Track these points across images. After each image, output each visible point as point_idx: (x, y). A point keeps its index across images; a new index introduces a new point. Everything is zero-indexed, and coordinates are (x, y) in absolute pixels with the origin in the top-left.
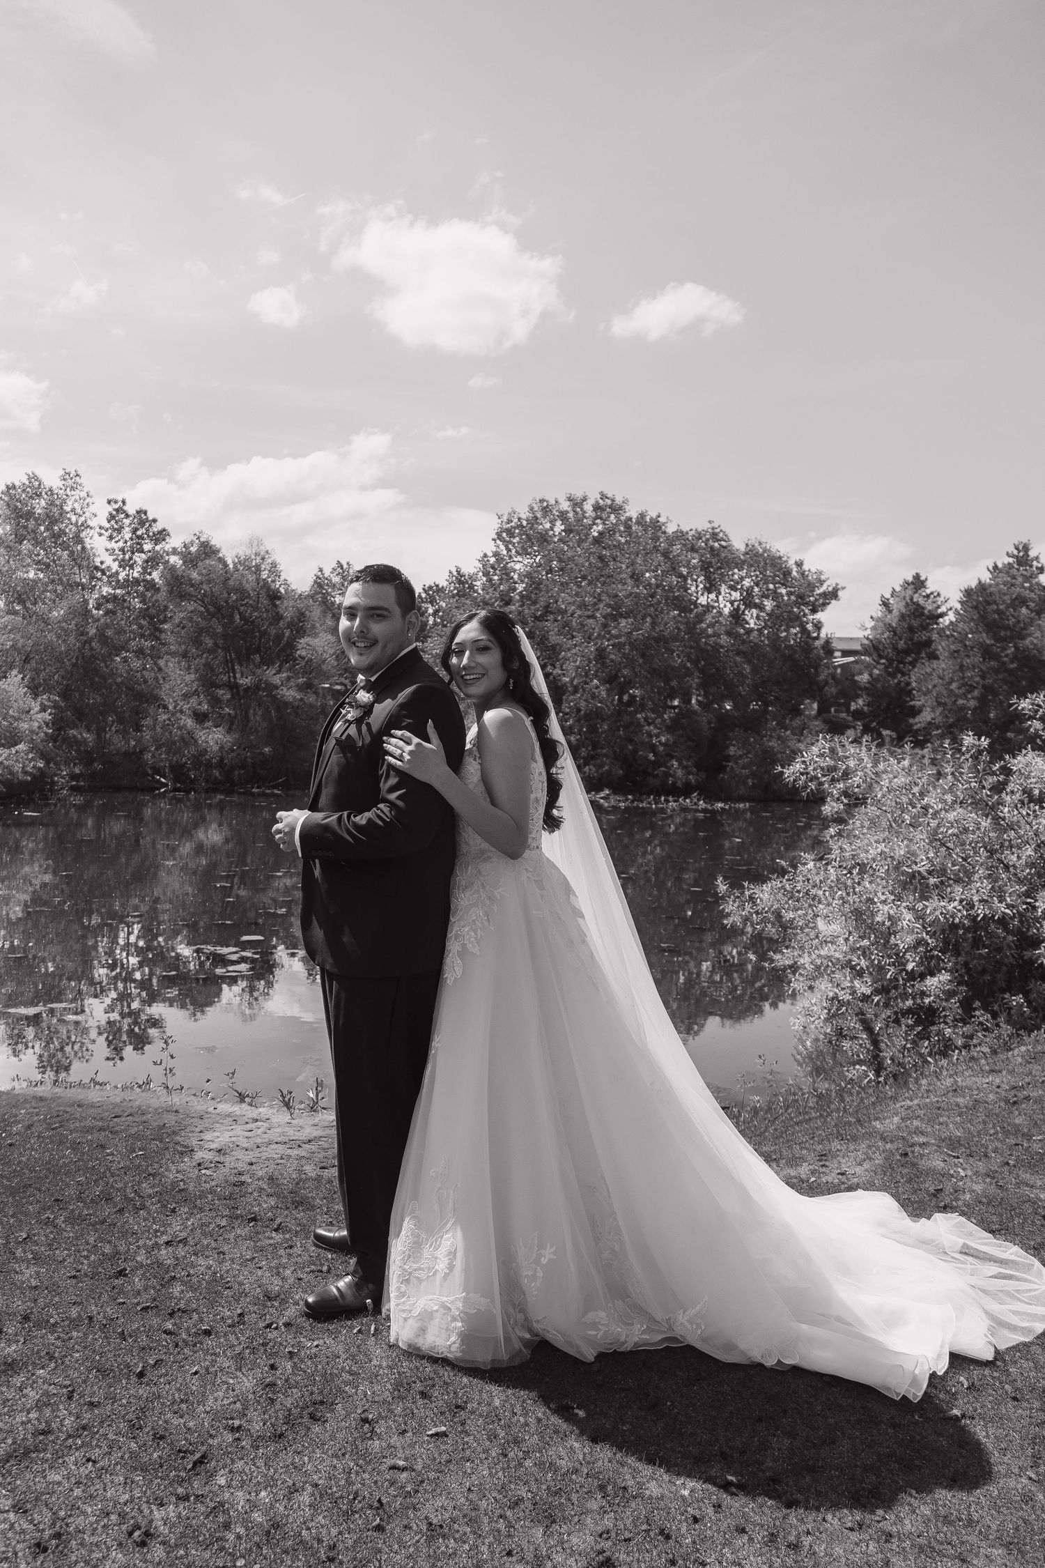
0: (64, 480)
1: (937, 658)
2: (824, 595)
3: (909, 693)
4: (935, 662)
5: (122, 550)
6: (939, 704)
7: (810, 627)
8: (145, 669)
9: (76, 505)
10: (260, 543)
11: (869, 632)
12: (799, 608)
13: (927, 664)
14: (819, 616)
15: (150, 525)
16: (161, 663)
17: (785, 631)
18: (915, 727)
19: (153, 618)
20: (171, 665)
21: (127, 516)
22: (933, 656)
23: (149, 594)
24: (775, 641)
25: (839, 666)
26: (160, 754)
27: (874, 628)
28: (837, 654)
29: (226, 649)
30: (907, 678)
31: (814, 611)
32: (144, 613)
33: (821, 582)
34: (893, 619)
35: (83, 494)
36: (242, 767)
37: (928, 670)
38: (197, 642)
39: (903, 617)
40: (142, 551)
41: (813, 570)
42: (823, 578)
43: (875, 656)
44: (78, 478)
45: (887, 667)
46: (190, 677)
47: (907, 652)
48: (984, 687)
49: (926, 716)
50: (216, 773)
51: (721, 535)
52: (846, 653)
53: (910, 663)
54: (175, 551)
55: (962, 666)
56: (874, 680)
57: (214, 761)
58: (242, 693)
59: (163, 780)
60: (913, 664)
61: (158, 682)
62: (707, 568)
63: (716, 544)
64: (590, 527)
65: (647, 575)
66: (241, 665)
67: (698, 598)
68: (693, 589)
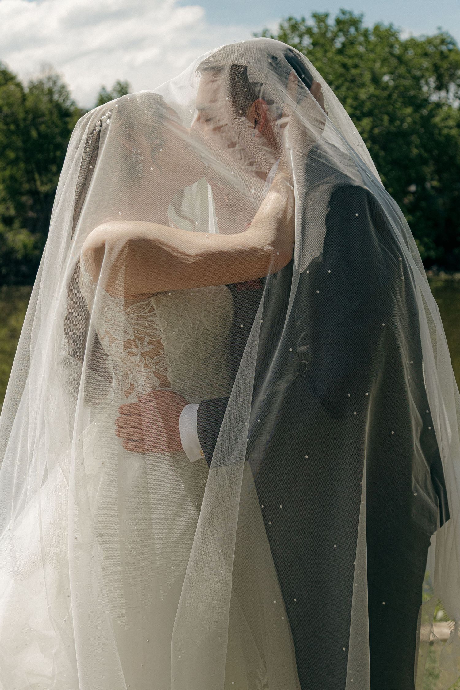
62: (436, 68)
63: (444, 48)
64: (333, 40)
65: (386, 78)
66: (40, 174)
67: (430, 96)
68: (426, 88)
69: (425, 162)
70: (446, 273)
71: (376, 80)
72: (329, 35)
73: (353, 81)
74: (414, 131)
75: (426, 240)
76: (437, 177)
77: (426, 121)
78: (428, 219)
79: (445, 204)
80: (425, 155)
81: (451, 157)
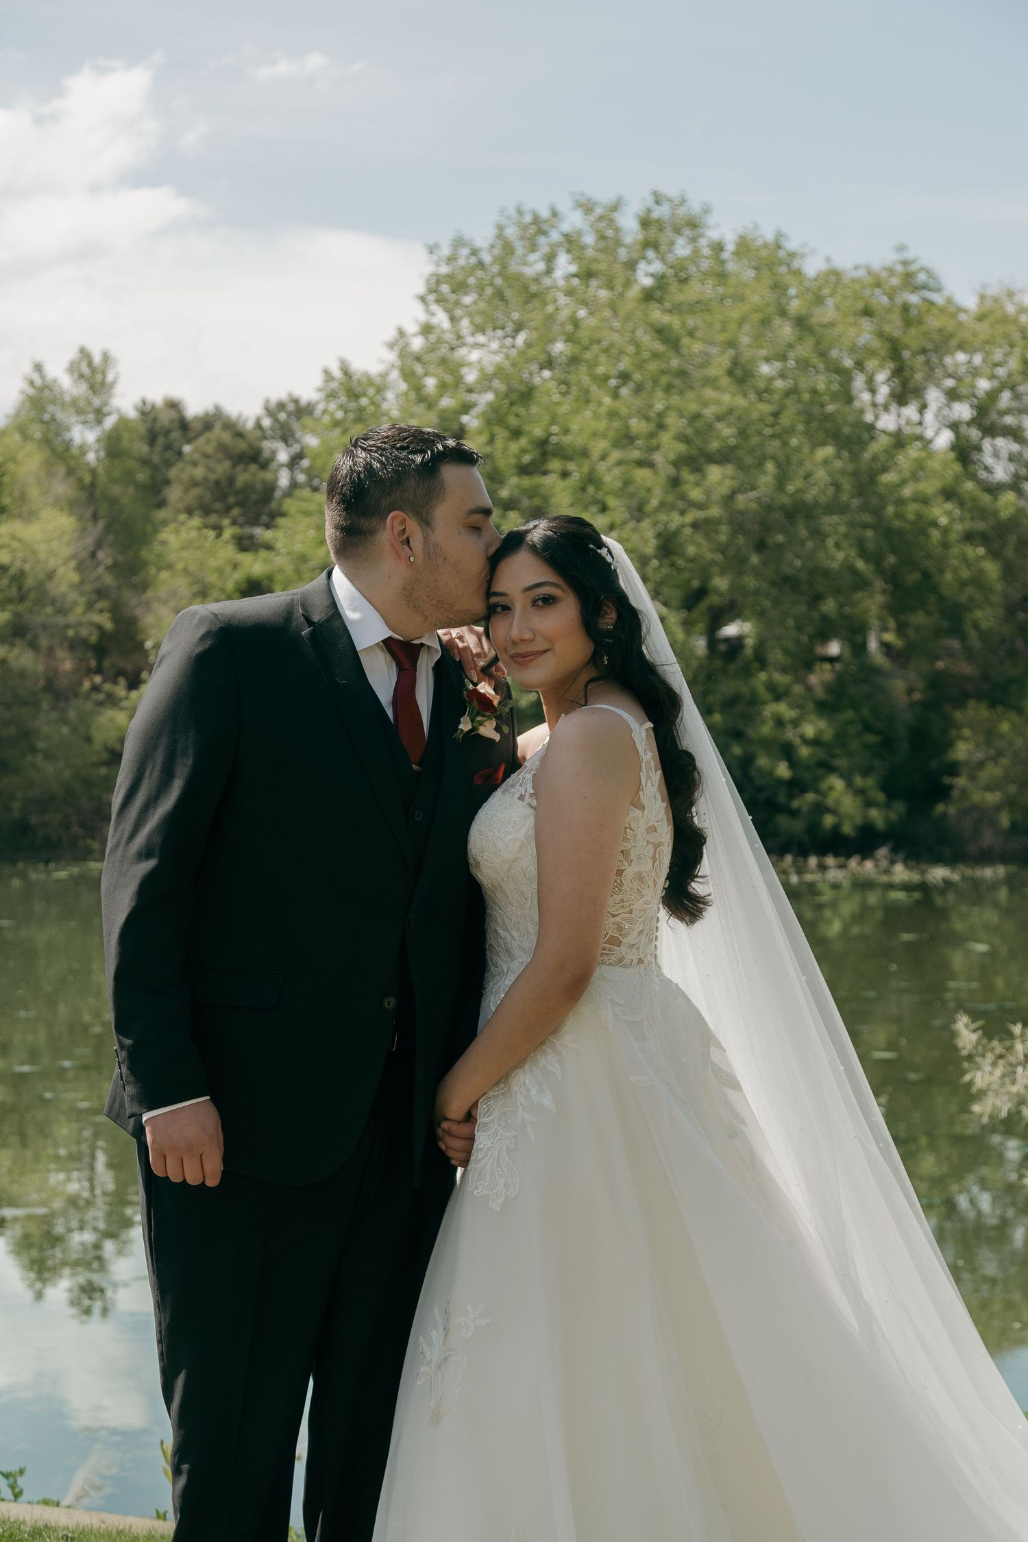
51: (922, 277)
62: (894, 351)
63: (914, 299)
64: (631, 265)
65: (765, 369)
67: (877, 417)
68: (866, 396)
69: (861, 583)
70: (907, 867)
71: (741, 374)
72: (623, 254)
73: (682, 373)
74: (836, 507)
75: (859, 781)
76: (892, 624)
77: (865, 481)
78: (867, 728)
79: (910, 692)
80: (860, 565)
81: (926, 575)
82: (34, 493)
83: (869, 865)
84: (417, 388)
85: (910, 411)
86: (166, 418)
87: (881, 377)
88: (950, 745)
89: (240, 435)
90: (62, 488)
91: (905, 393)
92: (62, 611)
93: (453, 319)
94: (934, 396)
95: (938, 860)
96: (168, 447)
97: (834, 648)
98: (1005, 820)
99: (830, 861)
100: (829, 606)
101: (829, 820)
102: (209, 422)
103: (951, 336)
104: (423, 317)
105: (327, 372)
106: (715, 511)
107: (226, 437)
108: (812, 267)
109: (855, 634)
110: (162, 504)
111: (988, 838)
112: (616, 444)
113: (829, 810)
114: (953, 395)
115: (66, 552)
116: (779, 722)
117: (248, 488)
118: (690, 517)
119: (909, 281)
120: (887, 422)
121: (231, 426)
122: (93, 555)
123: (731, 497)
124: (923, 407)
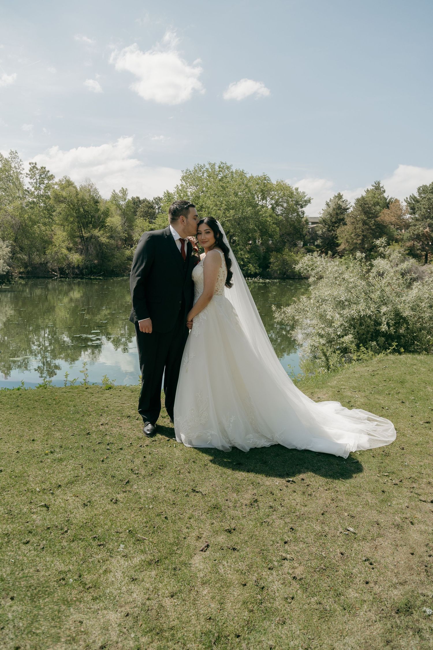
0: (11, 154)
1: (346, 225)
2: (306, 201)
3: (337, 238)
4: (345, 226)
5: (36, 183)
6: (347, 242)
7: (300, 213)
8: (46, 230)
9: (16, 165)
10: (90, 181)
11: (322, 215)
12: (296, 206)
13: (343, 227)
14: (304, 209)
15: (47, 173)
16: (53, 228)
17: (291, 215)
18: (338, 251)
19: (49, 211)
20: (56, 229)
21: (37, 169)
22: (345, 224)
23: (47, 201)
24: (287, 218)
25: (311, 228)
26: (54, 264)
27: (323, 214)
28: (310, 223)
29: (78, 222)
30: (335, 232)
31: (302, 207)
32: (46, 208)
33: (305, 196)
34: (330, 210)
35: (19, 160)
36: (87, 268)
37: (343, 229)
38: (66, 219)
39: (334, 209)
40: (44, 184)
41: (302, 192)
42: (305, 194)
43: (324, 224)
44: (16, 154)
45: (328, 228)
46: (65, 234)
47: (335, 223)
48: (363, 235)
49: (342, 247)
50: (76, 271)
51: (267, 178)
52: (313, 223)
53: (337, 227)
54: (56, 183)
55: (355, 228)
56: (323, 233)
57: (75, 266)
58: (85, 240)
59: (55, 274)
60: (338, 227)
61: (51, 235)
62: (262, 191)
63: (266, 182)
64: (217, 175)
65: (240, 194)
66: (84, 228)
67: (259, 202)
68: (257, 199)
69: (255, 231)
70: (262, 280)
71: (236, 194)
72: (216, 173)
73: (226, 194)
74: (251, 218)
75: (254, 265)
76: (260, 238)
77: (257, 213)
78: (256, 256)
79: (263, 250)
80: (255, 228)
81: (266, 230)
82: (114, 213)
83: (256, 279)
84: (180, 196)
85: (264, 202)
86: (136, 200)
87: (259, 195)
88: (270, 259)
89: (150, 203)
90: (119, 212)
91: (264, 198)
92: (119, 234)
93: (186, 183)
94: (268, 199)
95: (267, 279)
96: (137, 205)
97: (251, 242)
98: (279, 272)
99: (249, 278)
100: (250, 235)
101: (249, 271)
102: (144, 201)
103: (272, 189)
104: (181, 183)
105: (164, 192)
106: (231, 218)
107: (147, 204)
108: (248, 176)
109: (254, 240)
110: (136, 215)
111: (276, 275)
112: (215, 206)
113: (249, 270)
114: (272, 199)
115: (120, 223)
116: (241, 255)
117: (151, 213)
118: (227, 219)
119: (265, 179)
120: (260, 203)
121: (147, 202)
122: (124, 224)
123: (234, 216)
124: (267, 201)
